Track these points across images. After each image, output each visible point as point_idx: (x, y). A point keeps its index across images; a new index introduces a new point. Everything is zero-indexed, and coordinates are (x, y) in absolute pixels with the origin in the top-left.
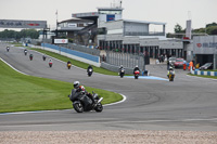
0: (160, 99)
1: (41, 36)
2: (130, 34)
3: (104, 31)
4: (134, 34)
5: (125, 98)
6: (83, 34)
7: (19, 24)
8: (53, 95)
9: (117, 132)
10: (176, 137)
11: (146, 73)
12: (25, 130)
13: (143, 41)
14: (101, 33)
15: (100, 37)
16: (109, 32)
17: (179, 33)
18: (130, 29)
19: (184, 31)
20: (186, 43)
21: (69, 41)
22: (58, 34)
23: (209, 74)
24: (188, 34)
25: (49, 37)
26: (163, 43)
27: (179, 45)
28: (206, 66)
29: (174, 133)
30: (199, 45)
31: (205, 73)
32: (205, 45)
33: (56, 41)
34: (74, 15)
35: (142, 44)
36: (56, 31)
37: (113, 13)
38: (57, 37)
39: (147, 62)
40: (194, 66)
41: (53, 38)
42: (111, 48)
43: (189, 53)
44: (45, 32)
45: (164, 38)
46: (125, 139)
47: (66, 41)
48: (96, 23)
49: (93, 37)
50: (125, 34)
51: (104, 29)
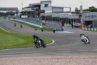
0: (69, 42)
1: (15, 15)
2: (55, 12)
3: (43, 11)
4: (57, 12)
5: (54, 42)
6: (34, 13)
7: (5, 9)
8: (21, 41)
9: (50, 57)
10: (76, 58)
11: (63, 30)
12: (9, 57)
13: (61, 15)
14: (42, 13)
15: (42, 14)
16: (46, 12)
17: (77, 12)
18: (55, 10)
19: (79, 11)
20: (80, 16)
21: (28, 16)
22: (23, 13)
23: (91, 30)
24: (81, 12)
25: (19, 15)
26: (70, 16)
27: (77, 17)
28: (89, 26)
29: (76, 57)
30: (86, 17)
31: (89, 29)
32: (89, 17)
33: (22, 17)
34: (30, 5)
35: (61, 17)
36: (22, 12)
37: (47, 3)
38: (23, 15)
39: (63, 25)
40: (84, 26)
41: (21, 15)
42: (47, 19)
43: (82, 20)
44: (17, 13)
45: (70, 14)
46: (54, 60)
47: (27, 16)
48: (40, 8)
49: (39, 14)
50: (53, 12)
51: (44, 10)
